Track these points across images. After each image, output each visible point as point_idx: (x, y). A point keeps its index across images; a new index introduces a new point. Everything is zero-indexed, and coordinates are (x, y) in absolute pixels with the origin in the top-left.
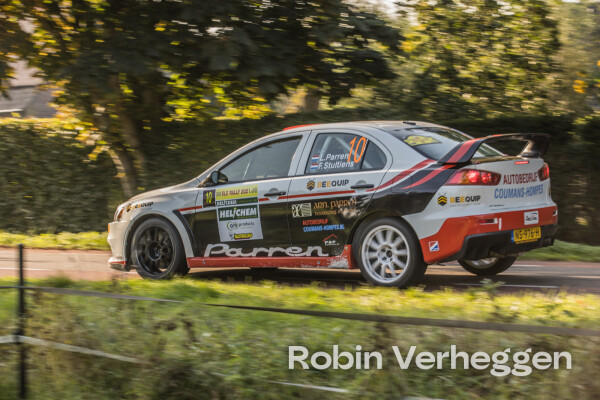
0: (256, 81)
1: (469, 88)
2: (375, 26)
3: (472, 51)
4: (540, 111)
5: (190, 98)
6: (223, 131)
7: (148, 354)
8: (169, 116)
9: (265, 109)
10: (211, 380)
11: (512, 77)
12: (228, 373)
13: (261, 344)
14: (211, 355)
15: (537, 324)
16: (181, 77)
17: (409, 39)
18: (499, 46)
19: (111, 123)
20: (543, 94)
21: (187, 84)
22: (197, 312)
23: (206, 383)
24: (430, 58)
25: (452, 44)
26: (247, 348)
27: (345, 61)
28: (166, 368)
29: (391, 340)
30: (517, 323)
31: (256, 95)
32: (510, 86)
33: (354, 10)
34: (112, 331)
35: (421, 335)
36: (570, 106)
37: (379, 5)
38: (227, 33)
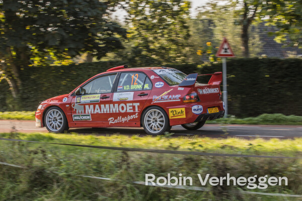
0: (67, 49)
1: (154, 53)
2: (116, 28)
4: (183, 62)
5: (40, 56)
6: (54, 70)
7: (26, 164)
8: (31, 64)
9: (71, 61)
10: (53, 175)
11: (172, 48)
12: (60, 172)
14: (51, 164)
16: (36, 48)
18: (167, 36)
19: (8, 67)
20: (184, 55)
21: (38, 51)
23: (51, 176)
25: (148, 35)
26: (68, 162)
27: (104, 41)
28: (34, 170)
29: (129, 158)
30: (179, 150)
31: (67, 56)
32: (171, 52)
35: (140, 155)
38: (55, 30)
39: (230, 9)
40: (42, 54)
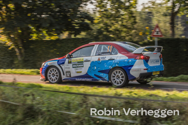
0: (55, 30)
1: (112, 33)
2: (87, 16)
3: (112, 23)
4: (130, 40)
6: (45, 43)
7: (22, 103)
8: (31, 39)
9: (57, 37)
10: (39, 110)
11: (123, 31)
12: (43, 108)
13: (53, 101)
14: (39, 103)
15: (127, 97)
16: (34, 28)
17: (96, 20)
18: (120, 23)
19: (15, 40)
20: (131, 35)
21: (36, 30)
22: (36, 92)
23: (37, 111)
24: (101, 25)
25: (108, 22)
26: (49, 102)
27: (79, 25)
28: (26, 106)
29: (88, 100)
30: (122, 96)
31: (55, 33)
32: (123, 33)
33: (81, 12)
34: (13, 96)
35: (96, 99)
36: (139, 39)
37: (89, 10)
38: (47, 17)
39: (164, 5)
40: (38, 32)
